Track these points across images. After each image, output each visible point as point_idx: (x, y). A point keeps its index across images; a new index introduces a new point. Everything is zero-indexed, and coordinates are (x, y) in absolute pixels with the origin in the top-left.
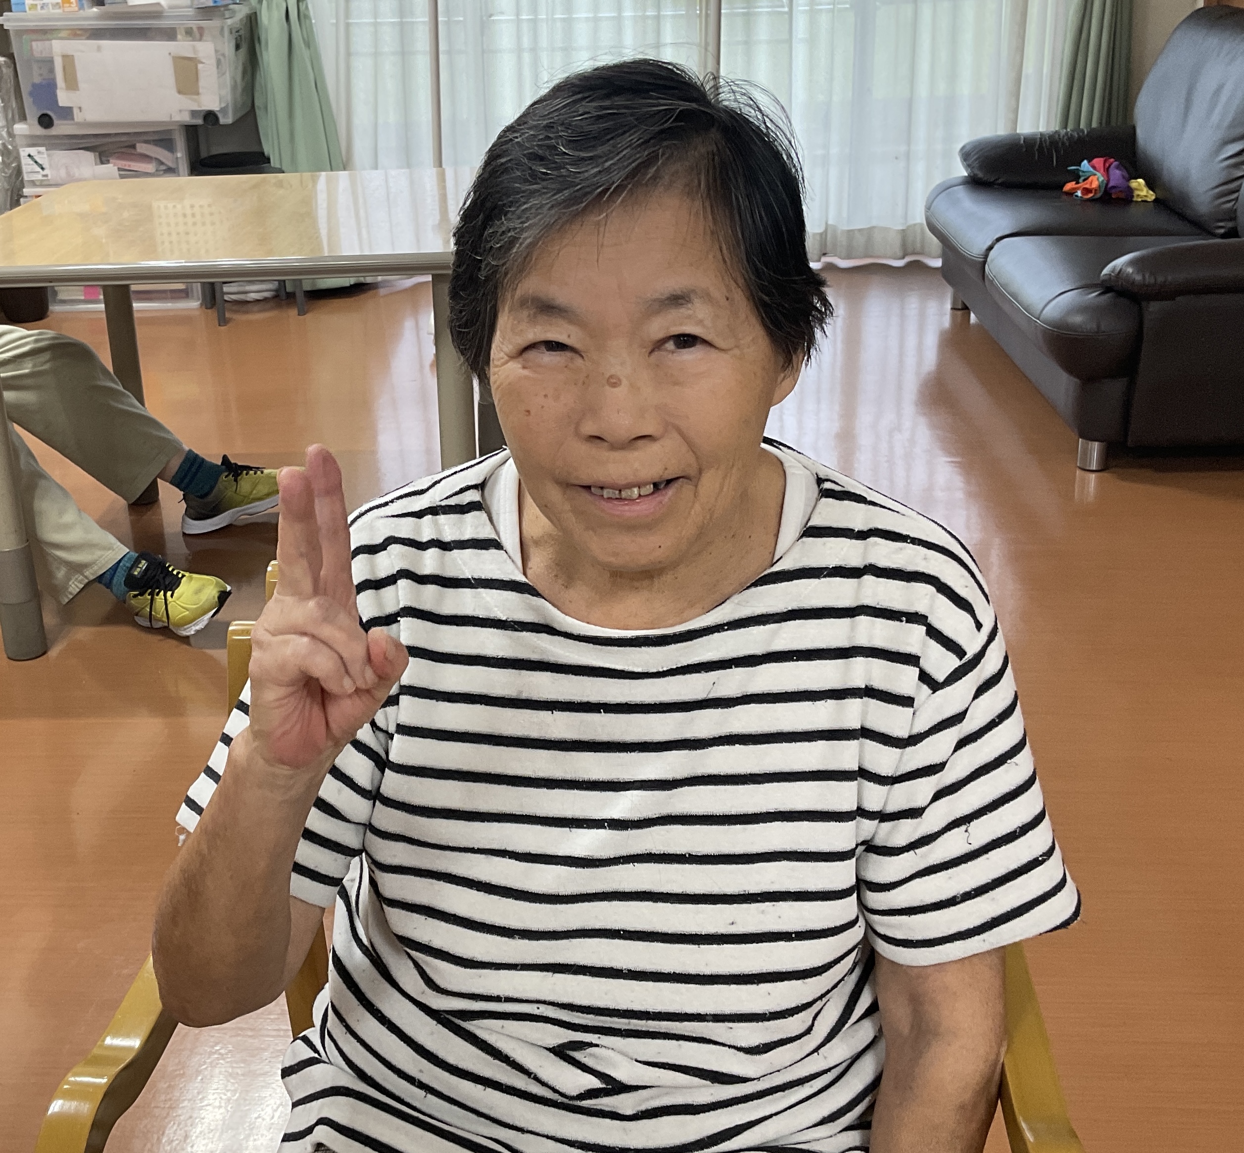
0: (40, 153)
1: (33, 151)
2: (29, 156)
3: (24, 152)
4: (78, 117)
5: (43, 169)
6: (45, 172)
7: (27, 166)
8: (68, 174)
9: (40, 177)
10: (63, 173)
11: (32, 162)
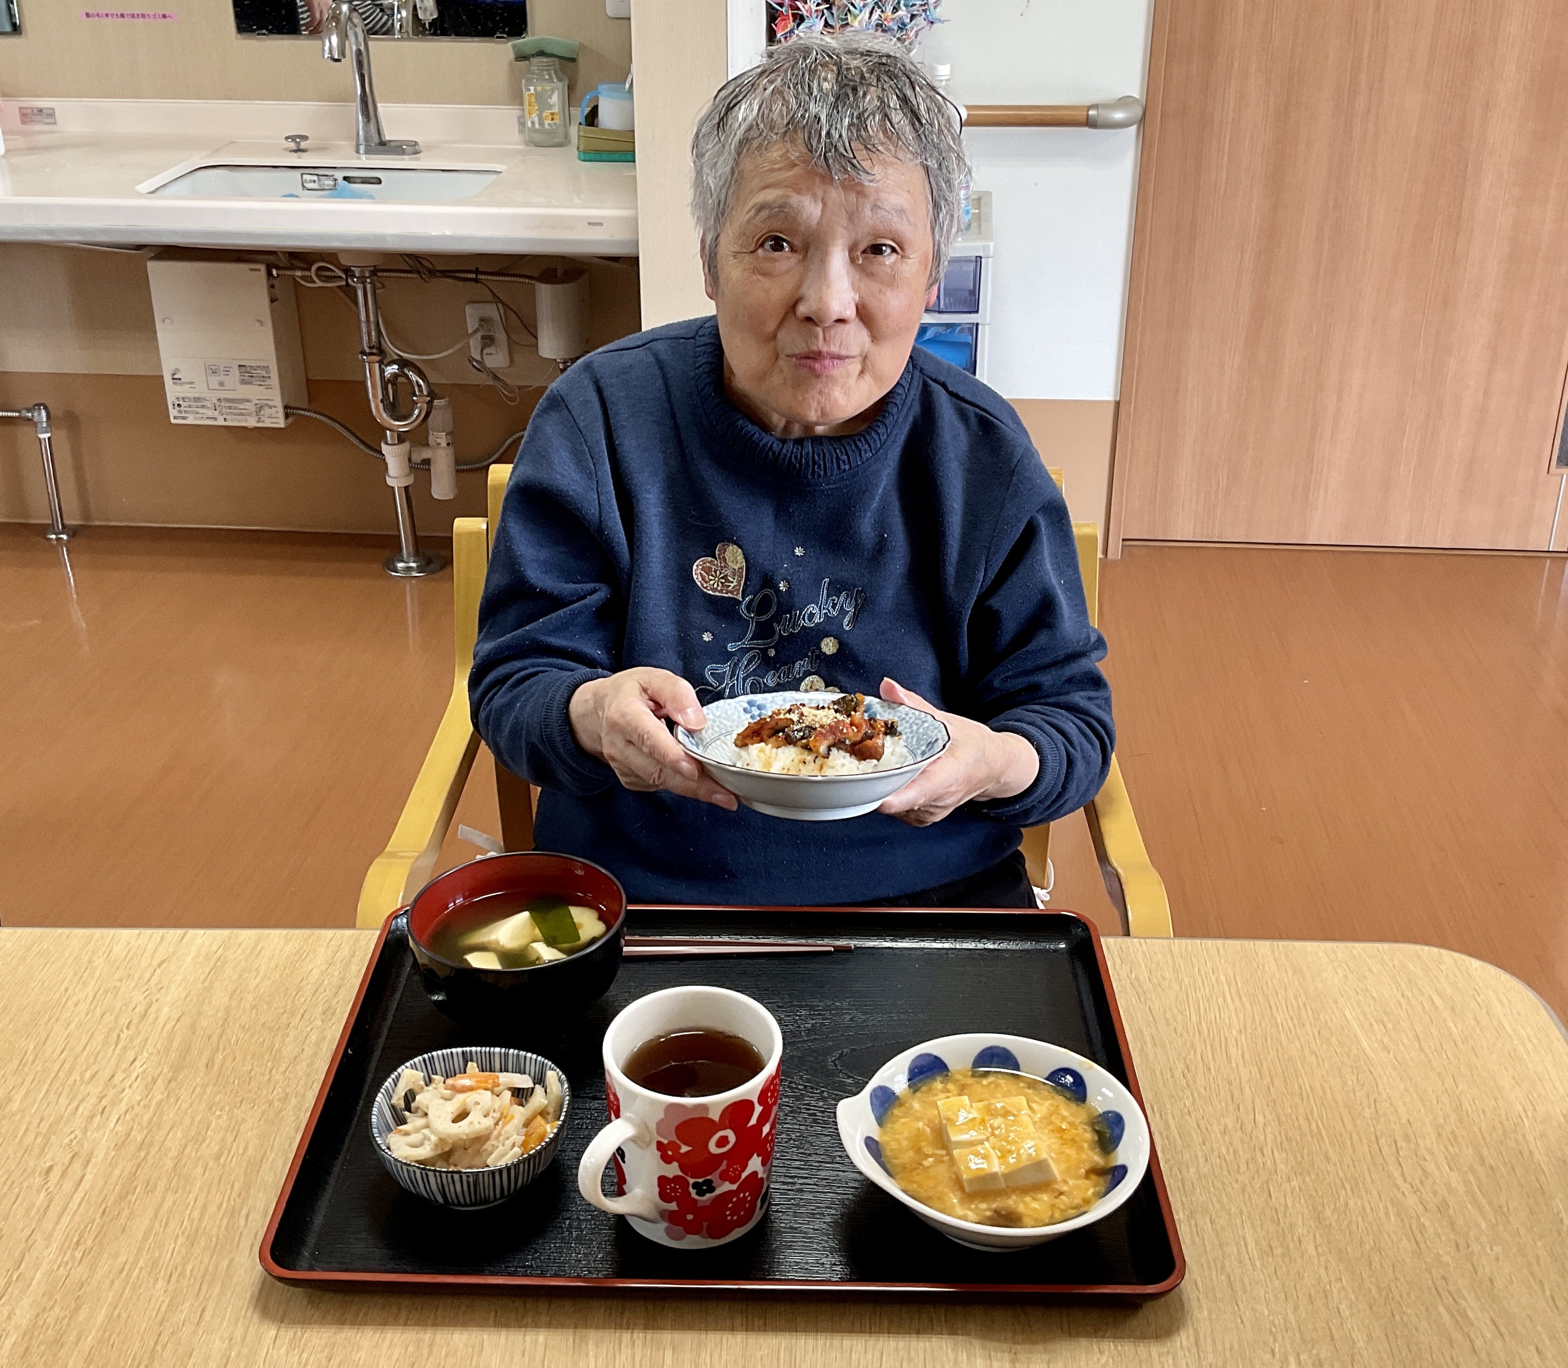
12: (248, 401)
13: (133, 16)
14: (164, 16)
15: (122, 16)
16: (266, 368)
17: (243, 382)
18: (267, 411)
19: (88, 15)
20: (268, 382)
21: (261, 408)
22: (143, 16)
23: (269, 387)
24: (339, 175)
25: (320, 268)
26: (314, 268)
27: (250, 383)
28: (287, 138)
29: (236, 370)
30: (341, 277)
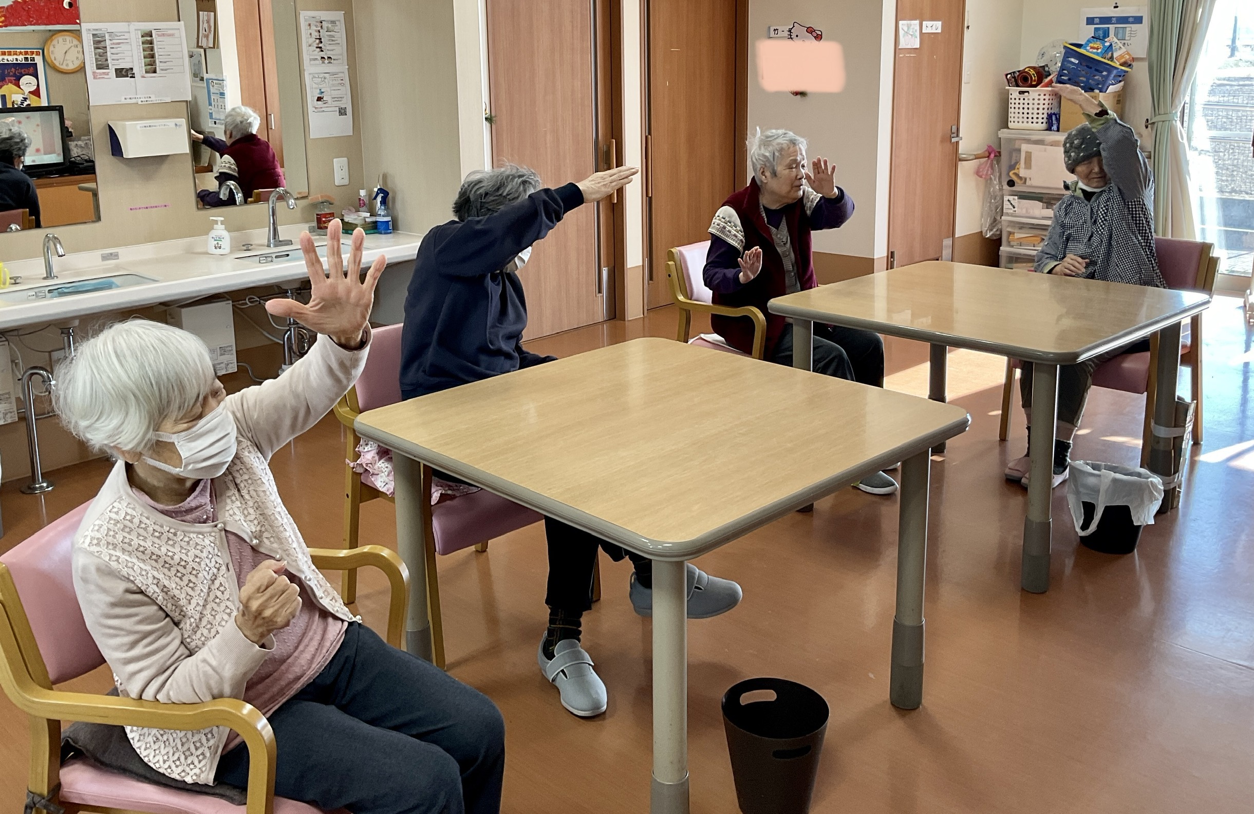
0: (1015, 200)
1: (1011, 198)
2: (1008, 200)
3: (1006, 198)
4: (1028, 183)
5: (1014, 207)
6: (1015, 209)
7: (1006, 205)
8: (1027, 211)
9: (1012, 211)
10: (1024, 211)
11: (1009, 204)
12: (222, 363)
13: (151, 207)
14: (165, 206)
15: (147, 208)
16: (231, 346)
17: (221, 355)
18: (230, 365)
19: (131, 209)
20: (232, 352)
21: (228, 365)
22: (156, 207)
23: (232, 354)
24: (274, 256)
25: (249, 299)
26: (247, 300)
27: (224, 354)
28: (243, 246)
29: (218, 350)
30: (257, 301)
